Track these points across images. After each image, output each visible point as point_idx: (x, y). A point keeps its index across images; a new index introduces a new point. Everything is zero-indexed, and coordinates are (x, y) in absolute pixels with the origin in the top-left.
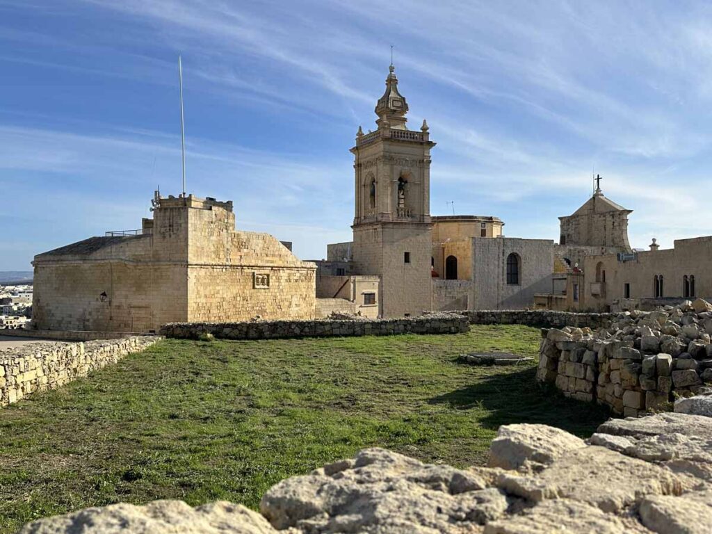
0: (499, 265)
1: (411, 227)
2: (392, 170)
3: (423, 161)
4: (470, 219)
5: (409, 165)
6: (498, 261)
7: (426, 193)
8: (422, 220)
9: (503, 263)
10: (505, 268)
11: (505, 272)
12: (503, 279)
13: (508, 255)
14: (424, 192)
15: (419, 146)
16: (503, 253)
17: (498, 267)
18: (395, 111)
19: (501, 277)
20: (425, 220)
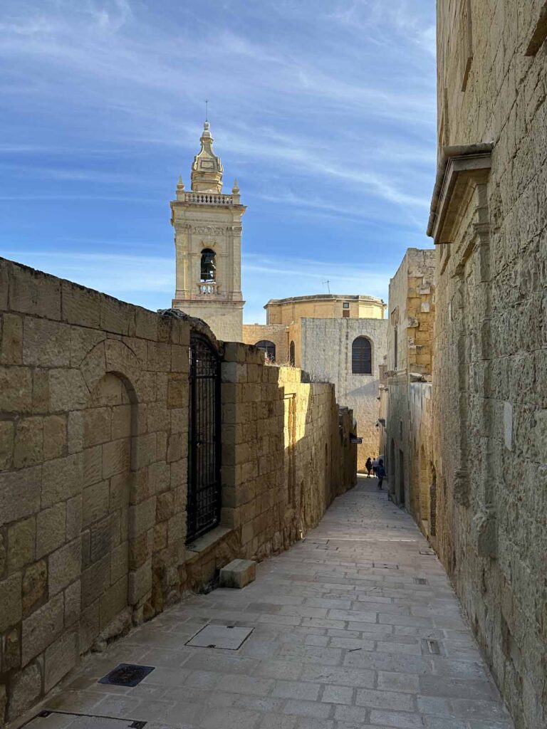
0: (340, 350)
1: (214, 305)
2: (189, 241)
3: (231, 228)
4: (327, 298)
5: (213, 234)
6: (340, 346)
7: (235, 265)
8: (230, 298)
9: (347, 348)
10: (350, 354)
11: (350, 359)
12: (346, 368)
13: (353, 339)
14: (233, 265)
15: (225, 211)
16: (347, 336)
17: (340, 354)
18: (203, 173)
19: (343, 366)
20: (234, 298)
